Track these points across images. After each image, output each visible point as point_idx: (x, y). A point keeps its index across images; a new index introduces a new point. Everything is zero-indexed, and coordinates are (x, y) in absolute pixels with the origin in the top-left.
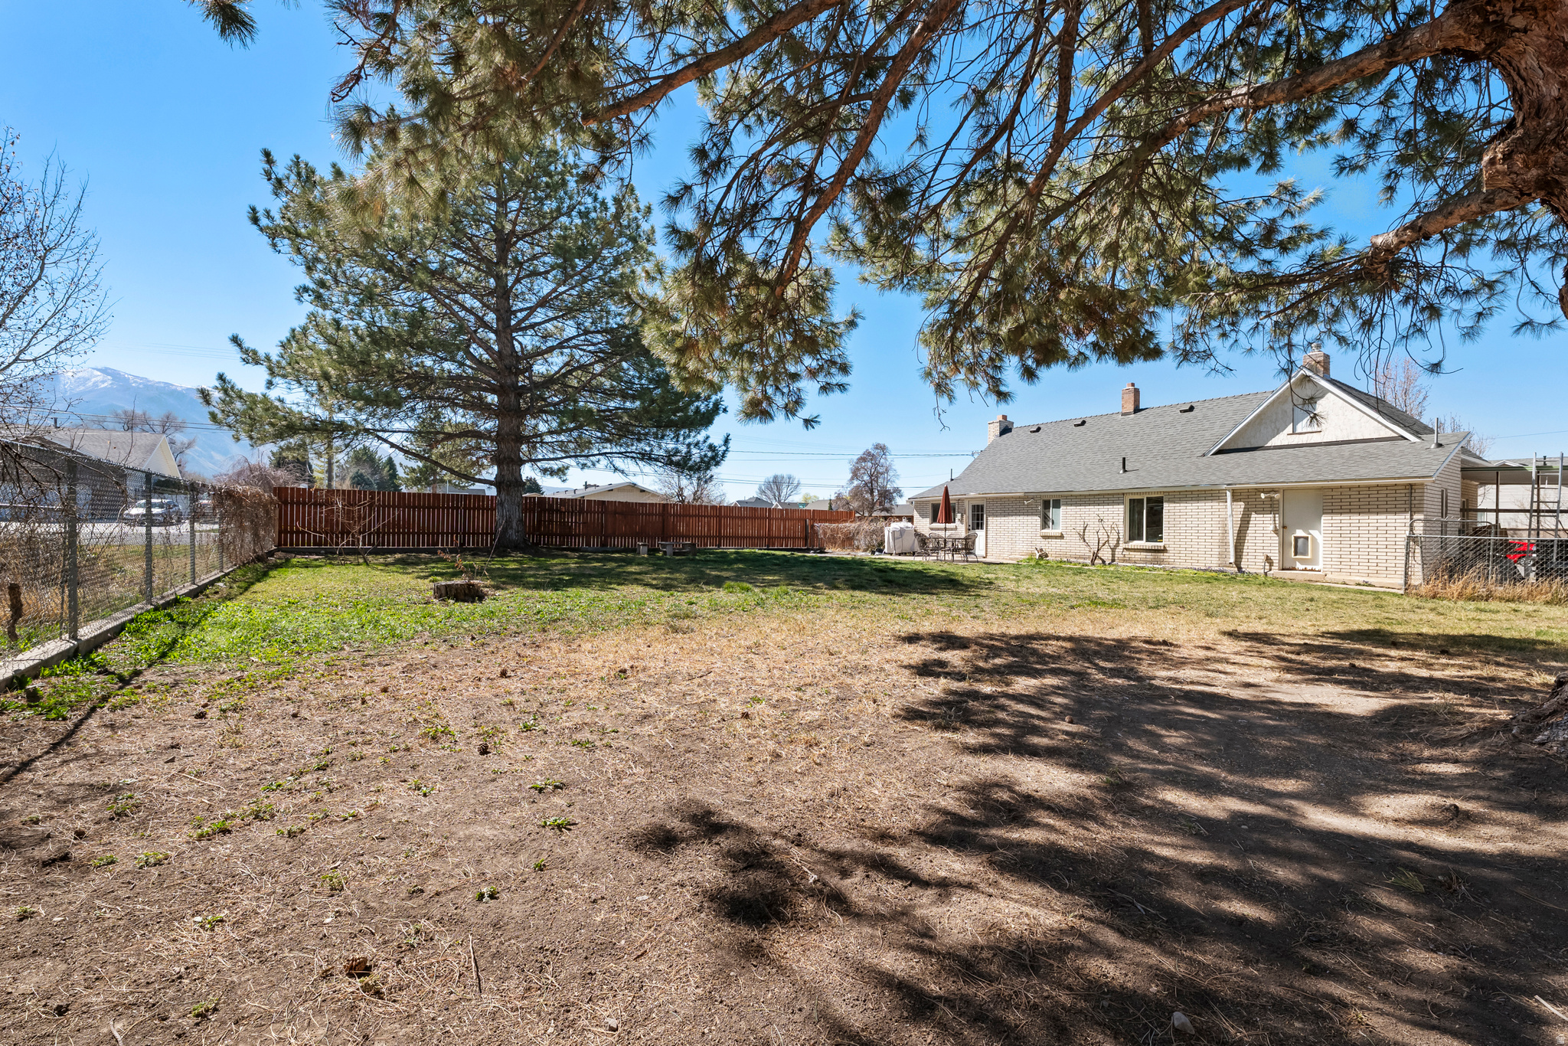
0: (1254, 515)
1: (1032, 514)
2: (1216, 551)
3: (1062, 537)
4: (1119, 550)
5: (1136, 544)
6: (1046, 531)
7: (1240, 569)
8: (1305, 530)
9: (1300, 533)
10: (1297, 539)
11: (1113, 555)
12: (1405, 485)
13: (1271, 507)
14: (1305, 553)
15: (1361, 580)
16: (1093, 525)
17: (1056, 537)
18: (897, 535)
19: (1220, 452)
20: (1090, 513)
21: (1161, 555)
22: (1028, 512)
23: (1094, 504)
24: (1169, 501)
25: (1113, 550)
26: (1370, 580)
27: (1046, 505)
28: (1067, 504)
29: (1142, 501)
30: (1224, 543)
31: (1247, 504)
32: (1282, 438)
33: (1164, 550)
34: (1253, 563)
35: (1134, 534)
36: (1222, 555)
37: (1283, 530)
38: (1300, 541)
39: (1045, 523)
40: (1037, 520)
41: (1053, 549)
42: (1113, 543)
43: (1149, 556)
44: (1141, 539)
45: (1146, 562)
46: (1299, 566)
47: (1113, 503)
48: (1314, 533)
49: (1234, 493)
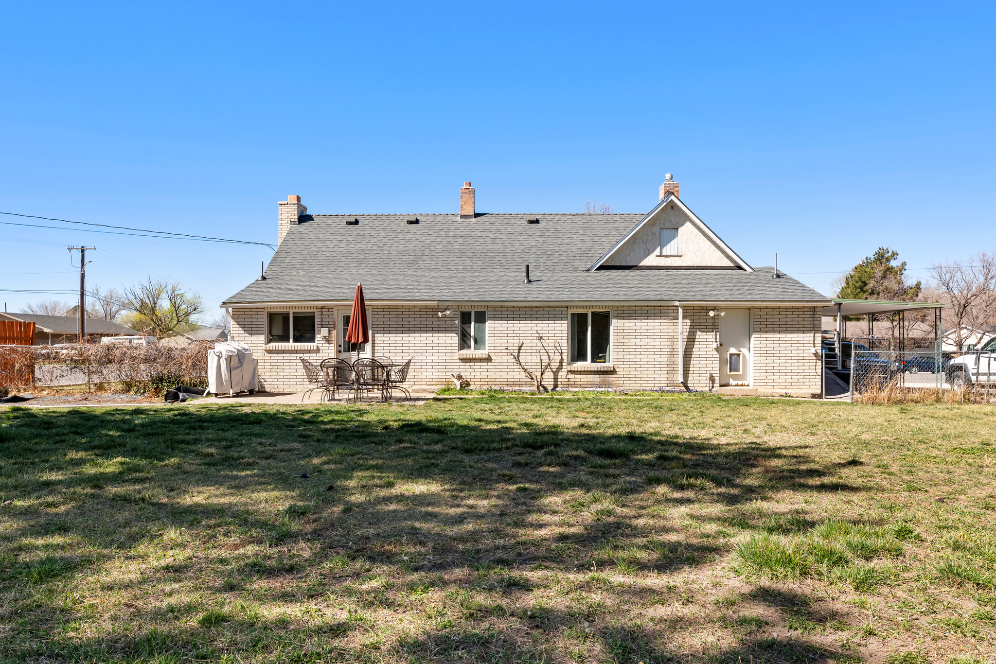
0: (699, 333)
1: (446, 331)
2: (665, 370)
3: (489, 359)
4: (562, 374)
5: (579, 365)
6: (465, 352)
7: (687, 387)
8: (737, 348)
9: (733, 350)
10: (731, 355)
11: (556, 379)
12: (811, 308)
13: (713, 326)
14: (737, 370)
15: (783, 392)
16: (531, 343)
17: (481, 360)
18: (235, 361)
19: (601, 268)
20: (527, 329)
21: (610, 378)
22: (441, 327)
23: (531, 318)
24: (618, 317)
25: (556, 374)
26: (789, 391)
27: (465, 318)
28: (495, 318)
29: (586, 315)
30: (672, 361)
31: (692, 321)
32: (651, 260)
33: (613, 372)
34: (699, 382)
35: (579, 354)
36: (671, 374)
37: (721, 348)
38: (734, 357)
39: (464, 342)
40: (453, 338)
41: (476, 374)
42: (555, 365)
43: (597, 378)
44: (585, 359)
45: (592, 385)
46: (732, 382)
47: (555, 318)
48: (744, 351)
49: (686, 310)
